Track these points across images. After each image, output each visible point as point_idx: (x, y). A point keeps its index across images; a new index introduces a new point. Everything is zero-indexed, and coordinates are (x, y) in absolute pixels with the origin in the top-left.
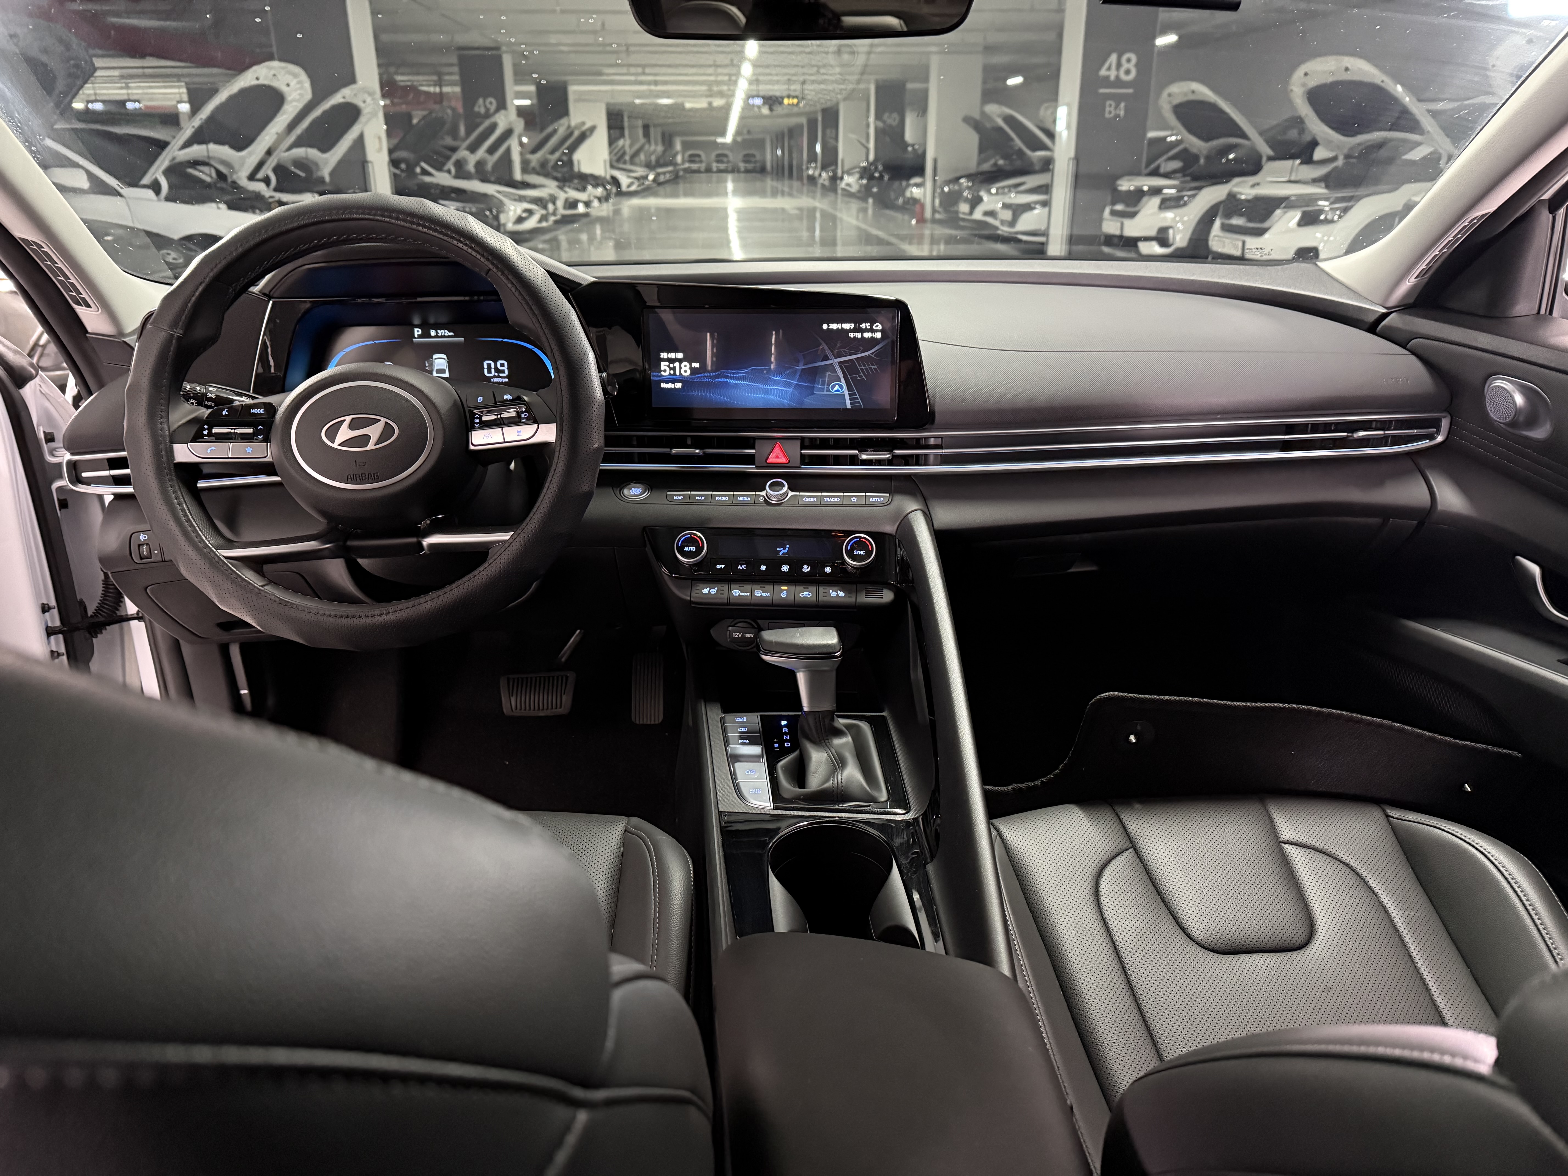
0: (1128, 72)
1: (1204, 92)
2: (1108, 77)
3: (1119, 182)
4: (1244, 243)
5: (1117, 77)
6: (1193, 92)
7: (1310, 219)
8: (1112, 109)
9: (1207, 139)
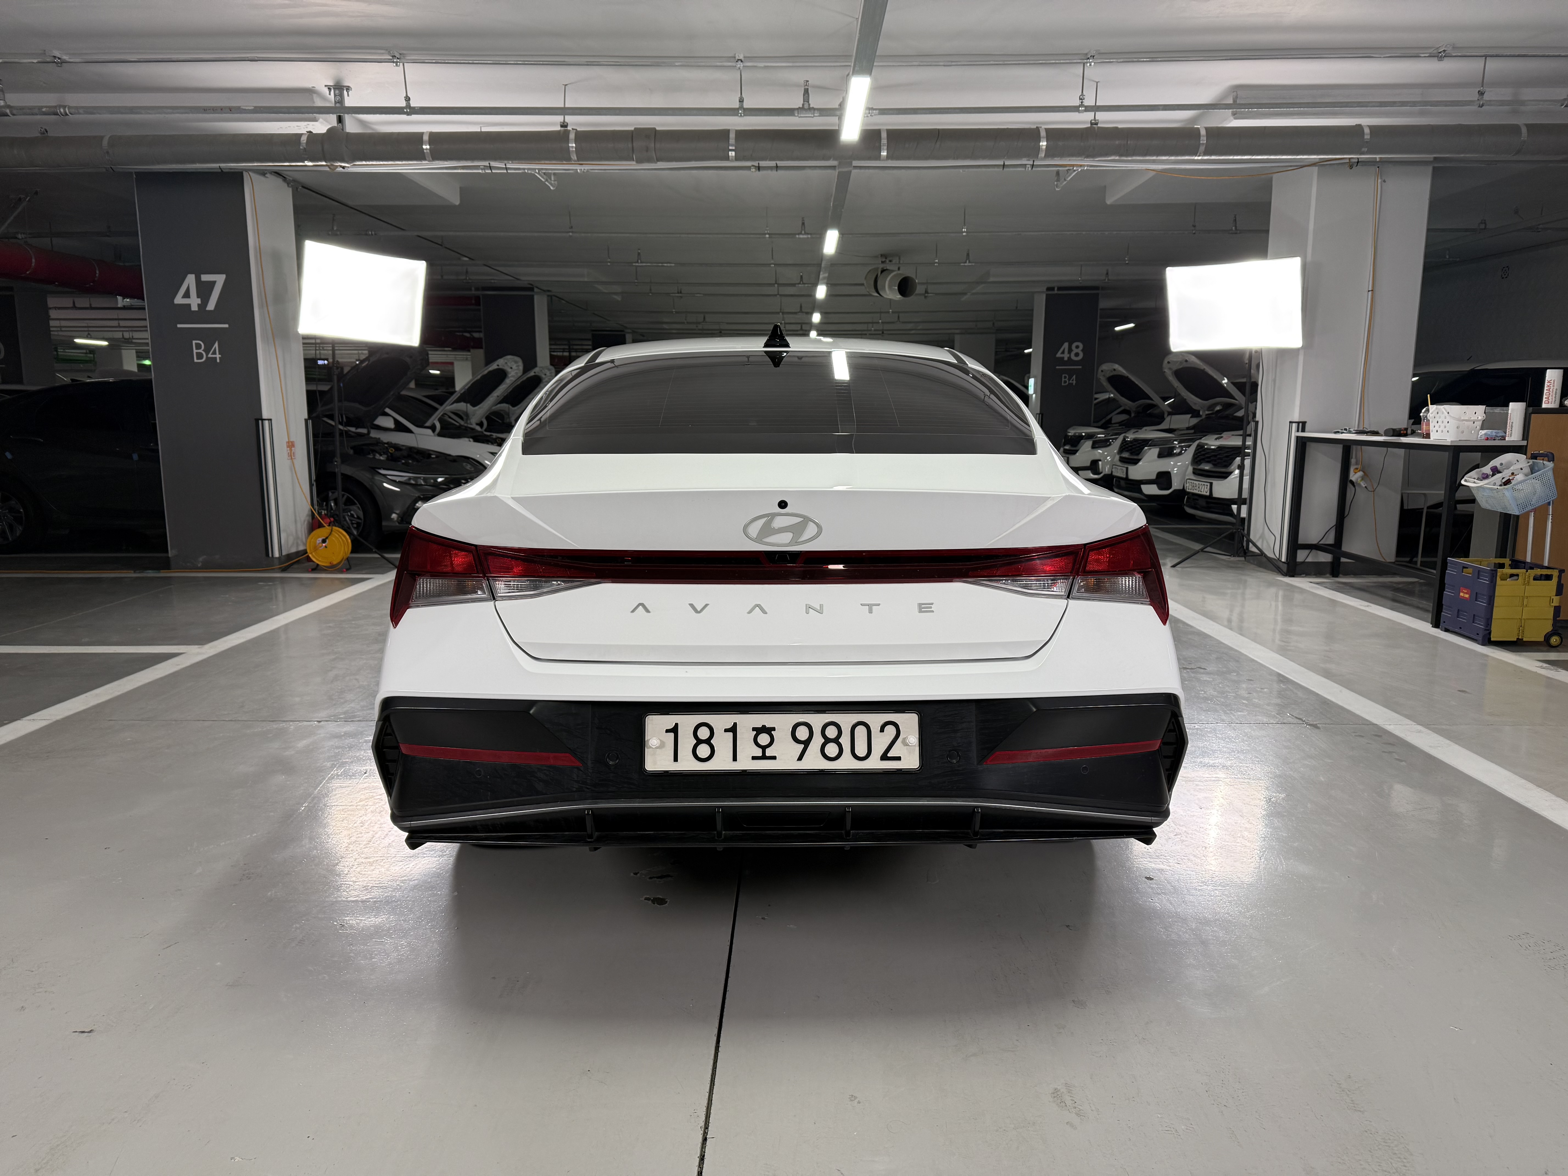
0: (1077, 355)
1: (1120, 369)
2: (1063, 358)
3: (1069, 431)
4: (1127, 469)
5: (1069, 358)
6: (1115, 370)
7: (1166, 453)
8: (1066, 380)
9: (1133, 401)
